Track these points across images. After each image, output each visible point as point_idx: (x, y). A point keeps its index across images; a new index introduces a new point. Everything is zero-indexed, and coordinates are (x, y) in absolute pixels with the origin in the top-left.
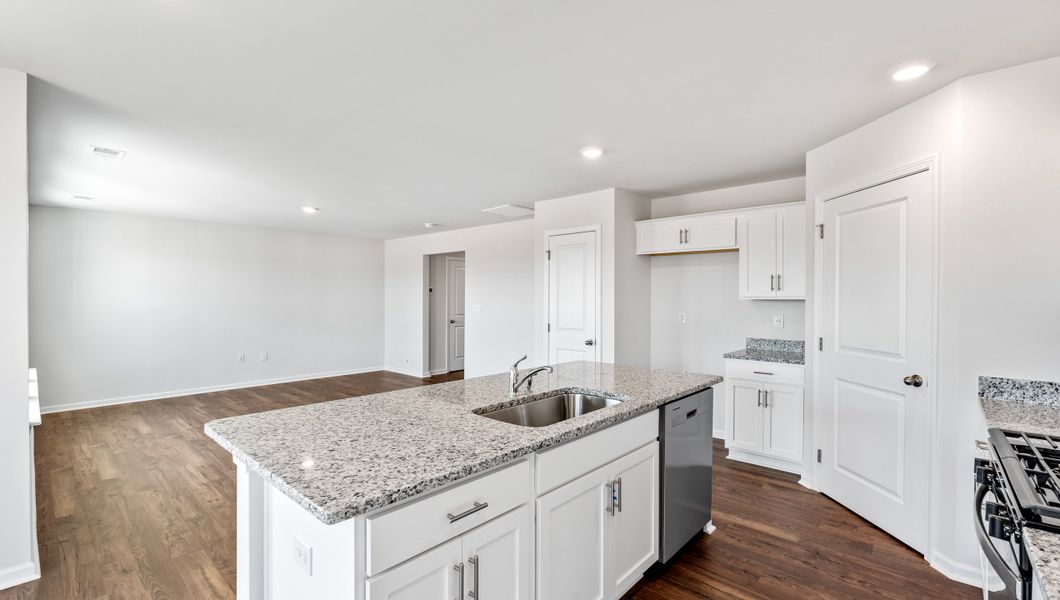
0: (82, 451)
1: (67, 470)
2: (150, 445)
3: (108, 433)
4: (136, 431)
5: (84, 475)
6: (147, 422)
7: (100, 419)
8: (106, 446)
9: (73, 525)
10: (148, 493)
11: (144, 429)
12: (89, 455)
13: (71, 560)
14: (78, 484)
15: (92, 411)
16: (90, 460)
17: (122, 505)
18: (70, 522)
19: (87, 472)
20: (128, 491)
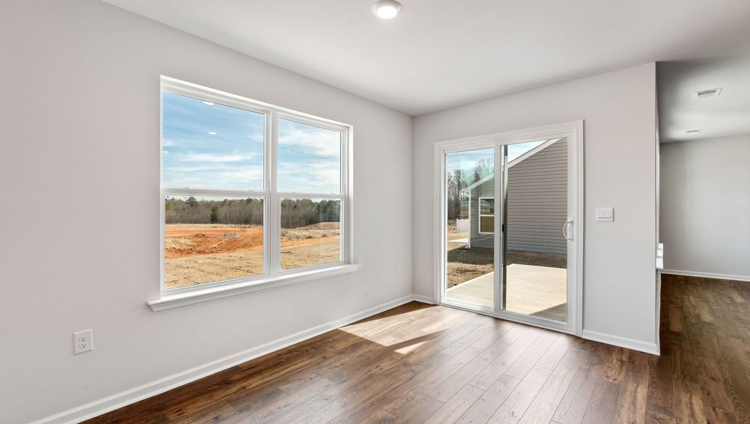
0: (689, 300)
1: (679, 308)
2: (742, 311)
3: (709, 295)
4: (731, 299)
5: (690, 314)
6: (741, 294)
7: (704, 285)
8: (707, 302)
9: (681, 338)
10: (738, 342)
11: (738, 299)
12: (694, 304)
13: (678, 356)
14: (685, 318)
15: (699, 279)
16: (694, 307)
17: (715, 340)
18: (679, 336)
19: (692, 313)
20: (721, 333)
